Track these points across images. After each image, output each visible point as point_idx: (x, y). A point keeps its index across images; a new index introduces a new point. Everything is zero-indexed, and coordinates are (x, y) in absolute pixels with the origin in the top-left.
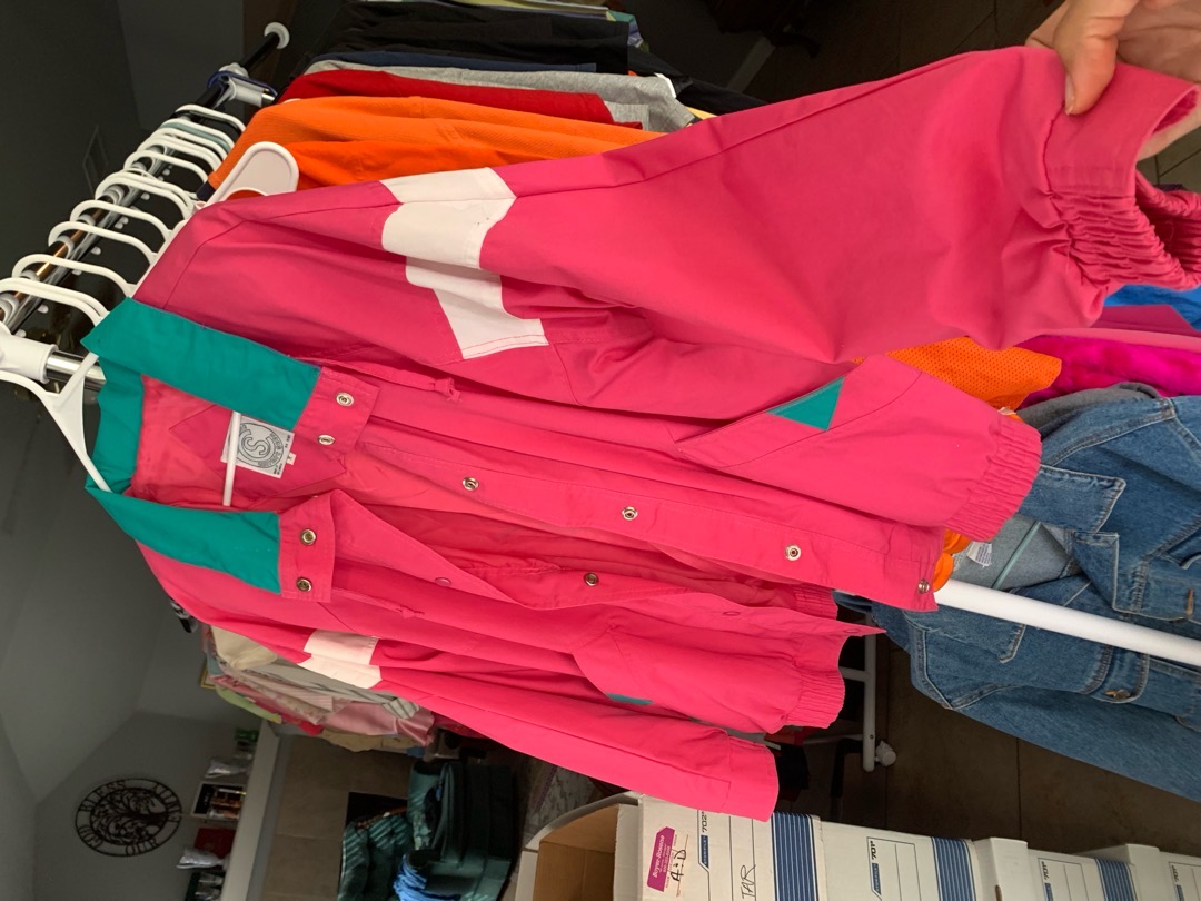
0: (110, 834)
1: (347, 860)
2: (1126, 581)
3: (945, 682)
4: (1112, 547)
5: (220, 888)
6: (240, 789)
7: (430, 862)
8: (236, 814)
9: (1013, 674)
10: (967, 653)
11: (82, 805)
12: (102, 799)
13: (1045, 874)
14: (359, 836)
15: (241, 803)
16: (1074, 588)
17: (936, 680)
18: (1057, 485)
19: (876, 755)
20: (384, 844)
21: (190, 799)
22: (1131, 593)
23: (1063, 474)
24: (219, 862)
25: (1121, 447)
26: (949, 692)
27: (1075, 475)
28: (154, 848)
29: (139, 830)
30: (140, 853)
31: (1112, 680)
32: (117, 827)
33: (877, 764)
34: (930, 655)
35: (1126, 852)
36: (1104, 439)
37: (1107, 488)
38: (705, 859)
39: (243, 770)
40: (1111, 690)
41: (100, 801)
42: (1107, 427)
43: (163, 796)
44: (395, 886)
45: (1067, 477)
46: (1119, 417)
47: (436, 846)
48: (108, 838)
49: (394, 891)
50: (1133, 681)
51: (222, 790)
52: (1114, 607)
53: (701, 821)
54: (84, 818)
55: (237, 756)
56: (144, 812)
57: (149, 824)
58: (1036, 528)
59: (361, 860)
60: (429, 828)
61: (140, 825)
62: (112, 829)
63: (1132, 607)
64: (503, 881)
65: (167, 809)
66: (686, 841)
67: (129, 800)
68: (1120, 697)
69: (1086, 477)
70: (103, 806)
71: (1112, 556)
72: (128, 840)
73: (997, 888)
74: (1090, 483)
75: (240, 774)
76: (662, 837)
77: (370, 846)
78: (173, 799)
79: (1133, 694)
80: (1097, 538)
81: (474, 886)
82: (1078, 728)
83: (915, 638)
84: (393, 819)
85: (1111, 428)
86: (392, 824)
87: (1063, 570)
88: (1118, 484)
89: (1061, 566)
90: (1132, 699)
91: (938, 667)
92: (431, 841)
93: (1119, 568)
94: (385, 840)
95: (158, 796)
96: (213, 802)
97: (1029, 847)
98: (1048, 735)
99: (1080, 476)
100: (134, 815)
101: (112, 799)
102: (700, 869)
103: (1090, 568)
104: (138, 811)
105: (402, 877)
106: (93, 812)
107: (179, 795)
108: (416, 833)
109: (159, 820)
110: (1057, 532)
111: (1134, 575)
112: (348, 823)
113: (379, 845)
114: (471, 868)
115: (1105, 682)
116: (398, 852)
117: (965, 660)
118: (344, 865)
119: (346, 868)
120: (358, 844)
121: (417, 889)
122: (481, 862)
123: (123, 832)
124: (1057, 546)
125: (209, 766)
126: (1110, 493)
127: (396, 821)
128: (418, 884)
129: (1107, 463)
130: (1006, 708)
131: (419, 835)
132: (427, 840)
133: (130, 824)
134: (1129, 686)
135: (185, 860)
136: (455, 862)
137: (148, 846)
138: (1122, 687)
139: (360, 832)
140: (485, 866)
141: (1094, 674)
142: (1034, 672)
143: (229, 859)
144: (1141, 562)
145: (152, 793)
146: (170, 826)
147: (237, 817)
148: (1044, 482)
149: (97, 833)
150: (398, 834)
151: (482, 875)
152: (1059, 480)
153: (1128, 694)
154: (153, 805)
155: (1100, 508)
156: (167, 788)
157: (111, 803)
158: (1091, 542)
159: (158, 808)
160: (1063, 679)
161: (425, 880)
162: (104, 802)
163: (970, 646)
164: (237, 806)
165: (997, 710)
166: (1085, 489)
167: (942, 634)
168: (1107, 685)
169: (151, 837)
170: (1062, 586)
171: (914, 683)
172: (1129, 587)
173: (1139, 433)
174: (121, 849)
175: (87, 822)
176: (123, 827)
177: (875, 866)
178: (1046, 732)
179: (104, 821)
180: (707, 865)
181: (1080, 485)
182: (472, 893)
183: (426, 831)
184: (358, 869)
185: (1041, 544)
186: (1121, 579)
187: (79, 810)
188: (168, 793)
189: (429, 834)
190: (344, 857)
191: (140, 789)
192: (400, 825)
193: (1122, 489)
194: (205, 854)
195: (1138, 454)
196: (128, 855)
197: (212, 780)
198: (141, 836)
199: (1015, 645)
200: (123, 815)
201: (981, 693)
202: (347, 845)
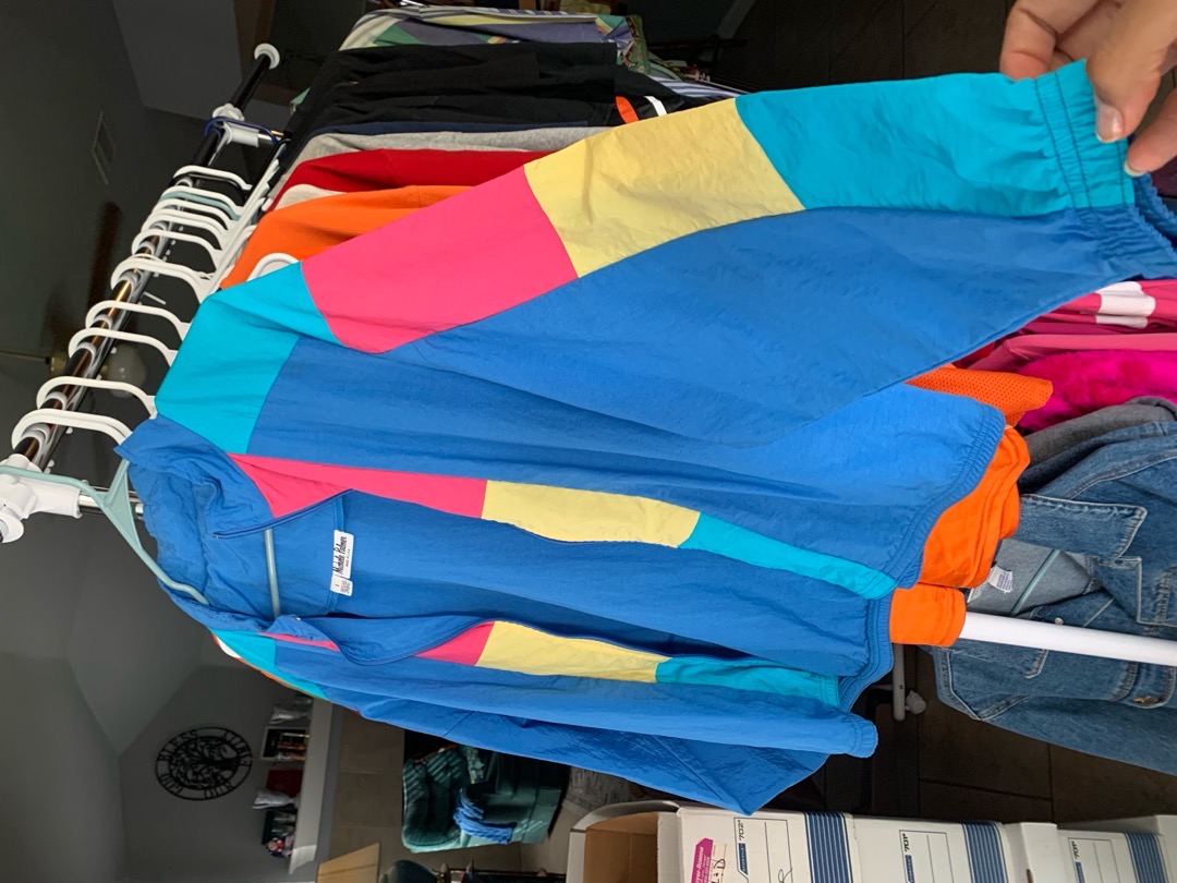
0: (188, 781)
1: (408, 793)
2: (1150, 593)
3: (972, 695)
4: (1135, 569)
5: (293, 824)
6: (303, 732)
7: (486, 795)
8: (302, 755)
9: (1039, 687)
10: (992, 669)
11: (160, 755)
12: (179, 748)
13: (1076, 854)
14: (417, 771)
15: (305, 746)
16: (1099, 605)
17: (962, 694)
18: (1076, 517)
19: (906, 704)
20: (441, 778)
21: (258, 743)
22: (1155, 605)
23: (1082, 506)
24: (291, 801)
25: (1140, 480)
26: (976, 704)
27: (1094, 507)
28: (229, 791)
29: (215, 775)
30: (218, 796)
31: (1139, 688)
32: (195, 773)
33: (907, 712)
34: (955, 673)
35: (1154, 823)
36: (1122, 474)
37: (1127, 516)
38: (743, 867)
39: (304, 714)
40: (1138, 696)
41: (176, 750)
42: (1127, 462)
43: (233, 742)
44: (455, 818)
45: (1086, 509)
46: (1139, 453)
47: (491, 778)
48: (187, 783)
49: (454, 822)
50: (1161, 688)
51: (286, 734)
52: (1138, 621)
53: (737, 829)
54: (163, 767)
55: (298, 702)
56: (218, 758)
57: (223, 769)
58: (1057, 553)
59: (421, 794)
60: (482, 762)
61: (215, 770)
62: (190, 775)
63: (1157, 619)
64: (555, 808)
65: (238, 754)
66: (724, 850)
67: (202, 747)
68: (1148, 702)
69: (1106, 508)
70: (179, 755)
71: (1136, 577)
72: (206, 785)
73: (1028, 871)
74: (1110, 513)
75: (303, 718)
76: (702, 849)
77: (428, 780)
78: (243, 745)
79: (1161, 700)
80: (1119, 562)
81: (528, 814)
82: (1106, 730)
83: (940, 659)
84: (448, 754)
85: (1131, 463)
86: (447, 758)
87: (1086, 587)
88: (1138, 512)
89: (1084, 583)
90: (1160, 705)
91: (963, 684)
92: (485, 774)
93: (1143, 582)
94: (442, 774)
95: (229, 743)
96: (280, 747)
97: (1059, 828)
98: (1077, 739)
99: (1099, 507)
100: (210, 762)
101: (187, 748)
102: (739, 876)
103: (1113, 587)
104: (212, 758)
105: (461, 810)
106: (170, 762)
107: (248, 740)
108: (470, 766)
109: (232, 765)
110: (1079, 558)
111: (1158, 587)
112: (405, 760)
113: (436, 779)
114: (524, 798)
115: (1132, 690)
116: (455, 784)
117: (990, 676)
118: (406, 798)
119: (408, 801)
120: (417, 779)
121: (475, 819)
122: (534, 791)
123: (200, 778)
124: (1078, 567)
125: (272, 713)
126: (1130, 521)
127: (450, 756)
128: (476, 815)
129: (1126, 492)
130: (1034, 716)
131: (473, 769)
132: (481, 773)
133: (205, 771)
134: (1158, 694)
135: (259, 801)
136: (510, 793)
137: (224, 789)
138: (1149, 694)
139: (417, 768)
140: (537, 795)
141: (1121, 684)
142: (1061, 684)
143: (300, 797)
144: (1165, 574)
145: (223, 740)
146: (242, 771)
147: (303, 759)
148: (1062, 514)
149: (176, 780)
150: (452, 768)
151: (535, 804)
152: (1079, 512)
153: (1156, 700)
154: (225, 751)
155: (1121, 536)
156: (236, 735)
157: (186, 751)
158: (1114, 566)
159: (230, 753)
160: (1090, 689)
161: (482, 812)
162: (180, 752)
163: (995, 664)
164: (301, 748)
165: (1024, 719)
166: (1105, 520)
167: (965, 654)
168: (1135, 693)
169: (227, 780)
170: (1085, 603)
171: (940, 698)
172: (1153, 599)
173: (1159, 467)
174: (199, 794)
175: (167, 771)
176: (200, 773)
177: (908, 858)
178: (1075, 737)
179: (182, 769)
180: (746, 872)
181: (1100, 516)
182: (527, 820)
183: (479, 765)
184: (419, 802)
185: (1063, 564)
186: (1146, 592)
187: (158, 760)
188: (237, 740)
189: (483, 768)
190: (405, 791)
191: (211, 738)
192: (454, 759)
193: (1143, 517)
194: (278, 795)
195: (1157, 488)
196: (206, 798)
197: (276, 725)
198: (216, 780)
199: (1040, 662)
200: (198, 763)
201: (1008, 704)
202: (407, 780)
